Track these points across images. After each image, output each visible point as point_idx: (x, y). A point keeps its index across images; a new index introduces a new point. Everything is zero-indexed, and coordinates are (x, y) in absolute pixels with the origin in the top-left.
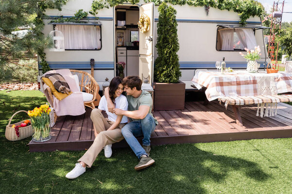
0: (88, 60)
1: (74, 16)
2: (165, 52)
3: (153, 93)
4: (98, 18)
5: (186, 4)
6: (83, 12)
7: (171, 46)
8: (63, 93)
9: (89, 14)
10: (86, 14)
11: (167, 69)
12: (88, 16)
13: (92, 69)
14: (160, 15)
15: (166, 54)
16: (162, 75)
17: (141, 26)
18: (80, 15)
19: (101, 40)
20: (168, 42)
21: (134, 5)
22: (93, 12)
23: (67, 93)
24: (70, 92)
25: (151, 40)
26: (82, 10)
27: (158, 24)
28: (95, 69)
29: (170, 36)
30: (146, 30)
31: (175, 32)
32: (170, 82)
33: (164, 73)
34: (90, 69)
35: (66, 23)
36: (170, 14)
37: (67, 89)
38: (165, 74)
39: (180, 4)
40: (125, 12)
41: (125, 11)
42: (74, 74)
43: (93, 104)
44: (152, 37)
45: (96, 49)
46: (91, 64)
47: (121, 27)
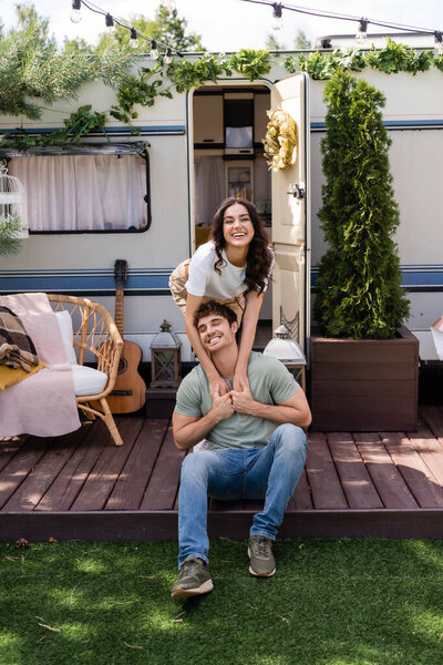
0: (106, 264)
1: (64, 126)
2: (346, 234)
3: (303, 372)
4: (139, 129)
5: (433, 68)
6: (92, 113)
7: (367, 215)
8: (11, 367)
9: (112, 118)
10: (101, 118)
11: (353, 289)
12: (107, 125)
13: (120, 292)
14: (331, 112)
15: (351, 240)
16: (337, 311)
17: (271, 150)
18: (82, 124)
19: (147, 199)
20: (354, 200)
21: (256, 82)
22: (122, 112)
23: (26, 366)
24: (35, 364)
25: (301, 195)
26: (88, 108)
27: (324, 142)
28: (126, 293)
29: (362, 180)
30: (287, 163)
31: (381, 164)
32: (364, 335)
33: (343, 305)
34: (113, 294)
35: (39, 149)
36: (361, 106)
37: (26, 354)
38: (348, 308)
39: (410, 69)
40: (252, 101)
41: (249, 96)
42: (60, 310)
43: (104, 402)
44: (302, 186)
45: (132, 230)
46: (115, 277)
47: (236, 152)
